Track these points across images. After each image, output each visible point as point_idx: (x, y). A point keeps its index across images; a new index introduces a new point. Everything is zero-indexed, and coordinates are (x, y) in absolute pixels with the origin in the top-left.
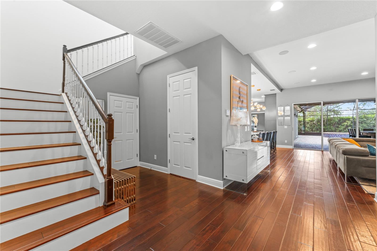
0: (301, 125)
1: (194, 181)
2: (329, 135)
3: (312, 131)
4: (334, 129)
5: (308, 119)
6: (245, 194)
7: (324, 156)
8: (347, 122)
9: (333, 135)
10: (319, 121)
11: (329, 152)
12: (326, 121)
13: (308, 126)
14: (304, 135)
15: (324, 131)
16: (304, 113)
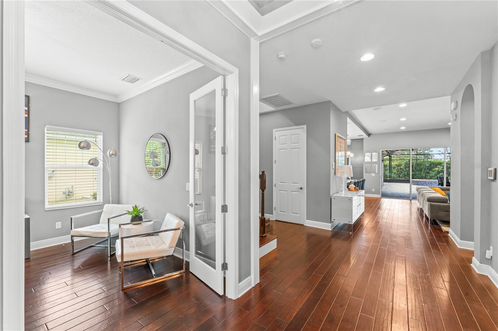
0: (386, 170)
1: (303, 225)
2: (418, 183)
3: (398, 177)
4: (424, 175)
5: (395, 163)
6: (351, 233)
7: (412, 205)
8: (439, 167)
9: (422, 182)
10: (407, 165)
11: (417, 201)
12: (415, 165)
13: (395, 171)
14: (390, 182)
15: (413, 178)
16: (390, 156)
